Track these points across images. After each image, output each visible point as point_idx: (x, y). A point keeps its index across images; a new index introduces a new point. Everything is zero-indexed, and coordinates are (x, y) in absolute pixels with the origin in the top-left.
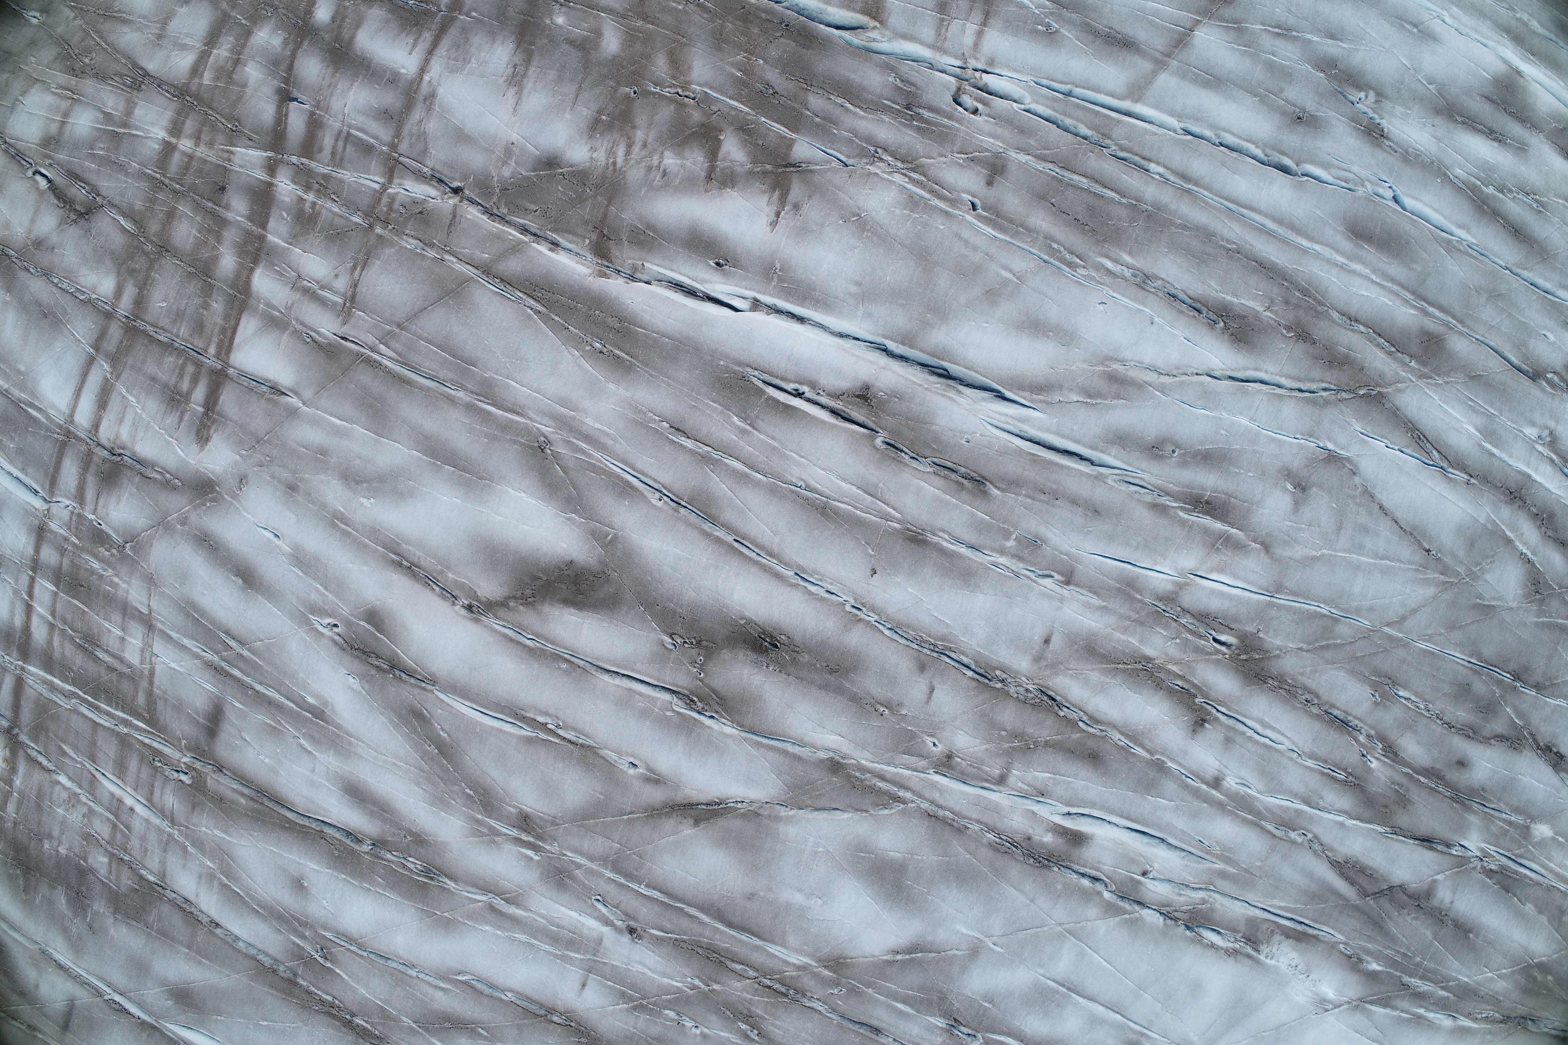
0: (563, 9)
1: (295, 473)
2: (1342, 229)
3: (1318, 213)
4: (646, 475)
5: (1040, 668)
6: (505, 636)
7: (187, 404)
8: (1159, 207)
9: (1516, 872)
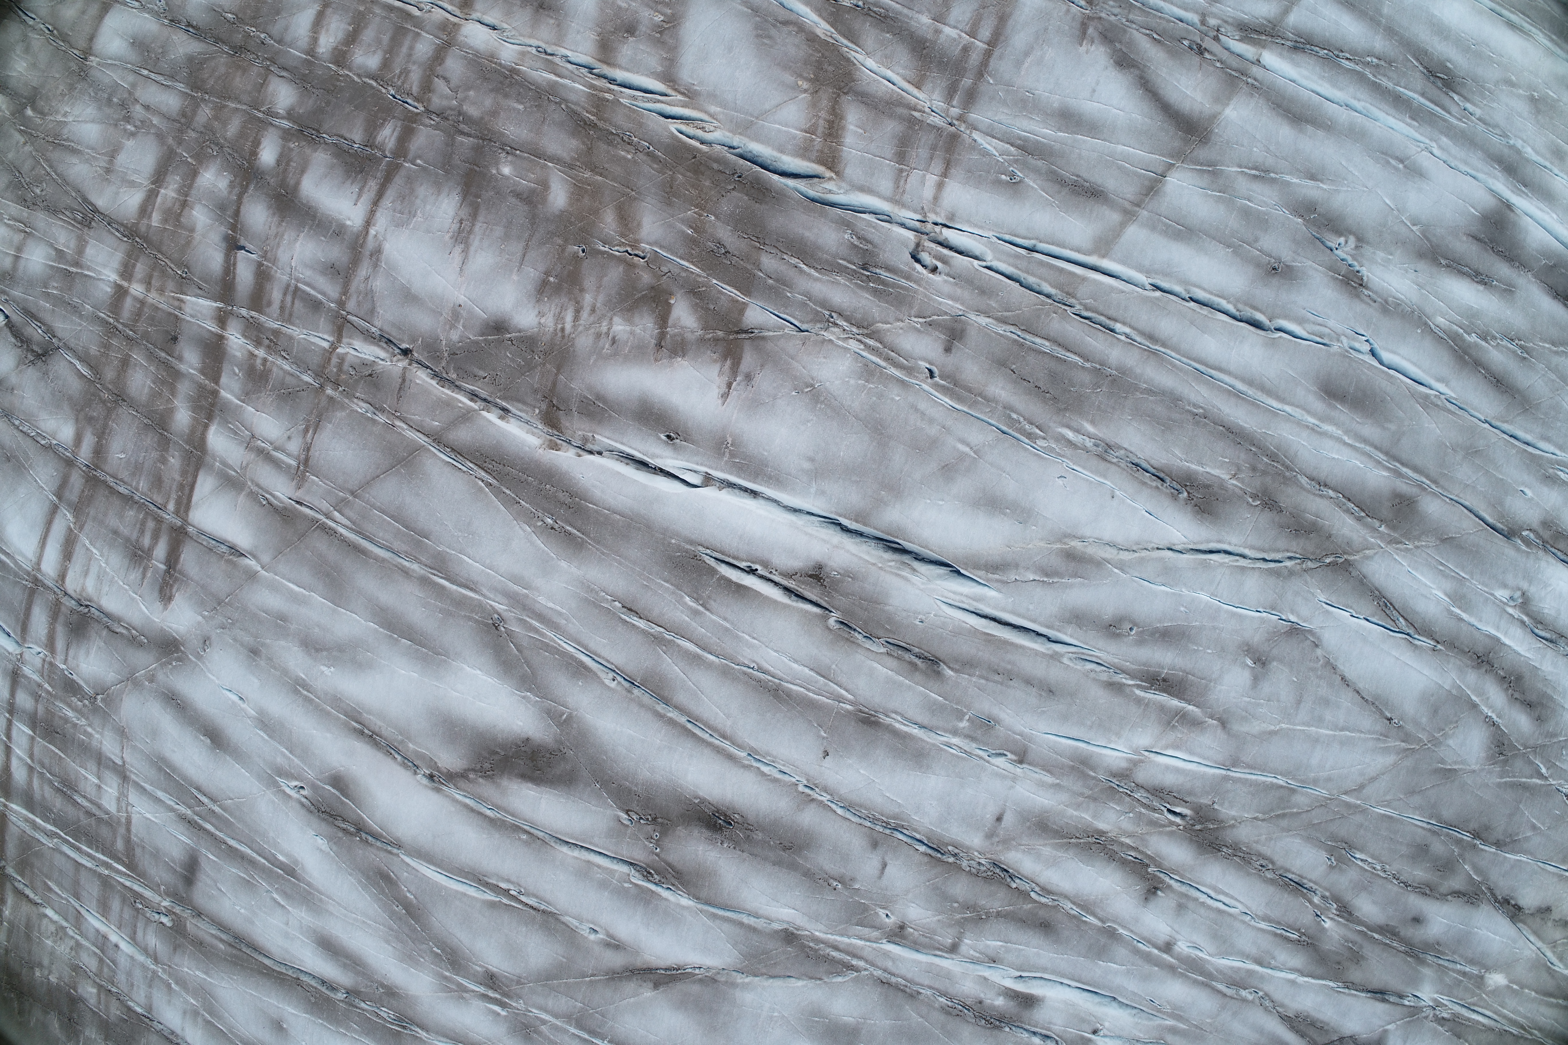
0: (510, 158)
1: (256, 637)
2: (1315, 388)
3: (1290, 372)
4: (599, 656)
5: (993, 844)
6: (466, 806)
7: (149, 561)
8: (1123, 371)
9: (1469, 1019)
